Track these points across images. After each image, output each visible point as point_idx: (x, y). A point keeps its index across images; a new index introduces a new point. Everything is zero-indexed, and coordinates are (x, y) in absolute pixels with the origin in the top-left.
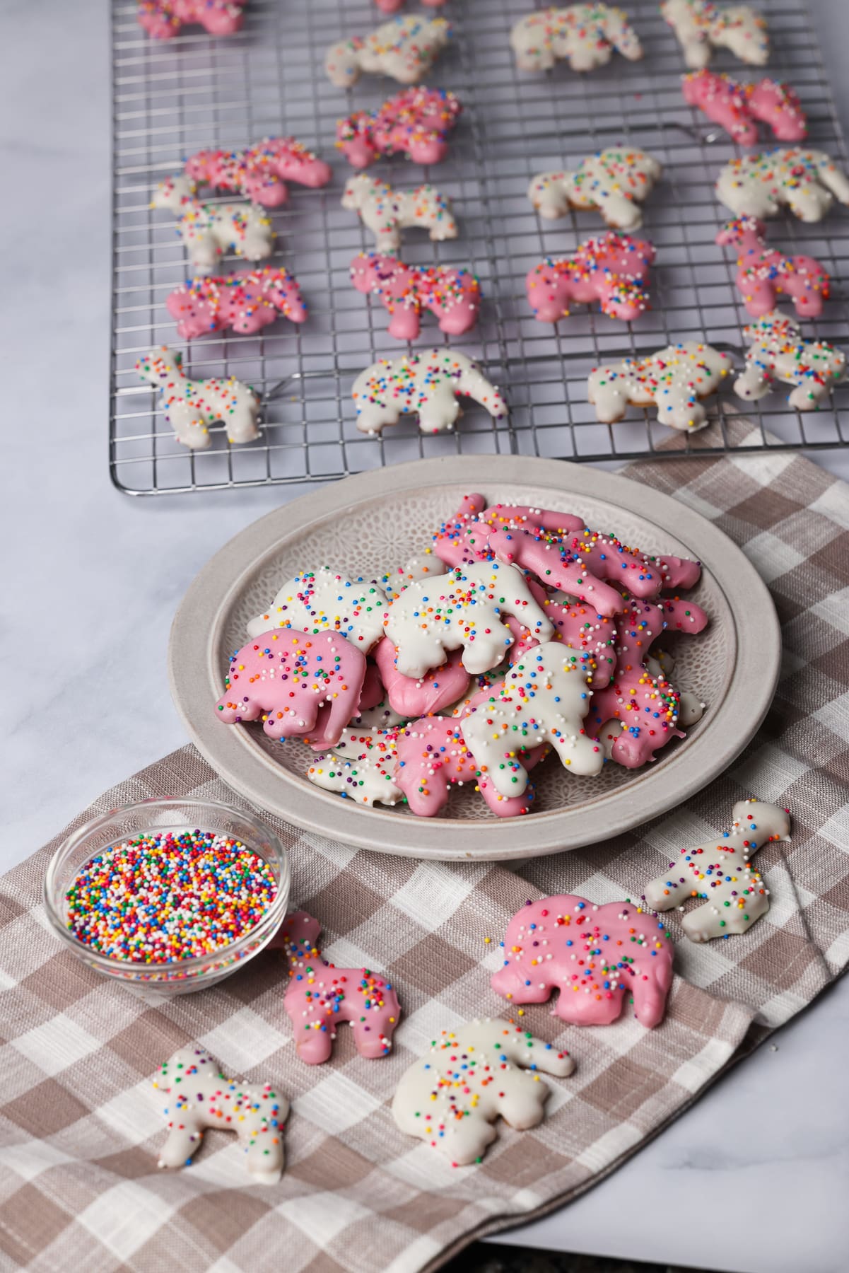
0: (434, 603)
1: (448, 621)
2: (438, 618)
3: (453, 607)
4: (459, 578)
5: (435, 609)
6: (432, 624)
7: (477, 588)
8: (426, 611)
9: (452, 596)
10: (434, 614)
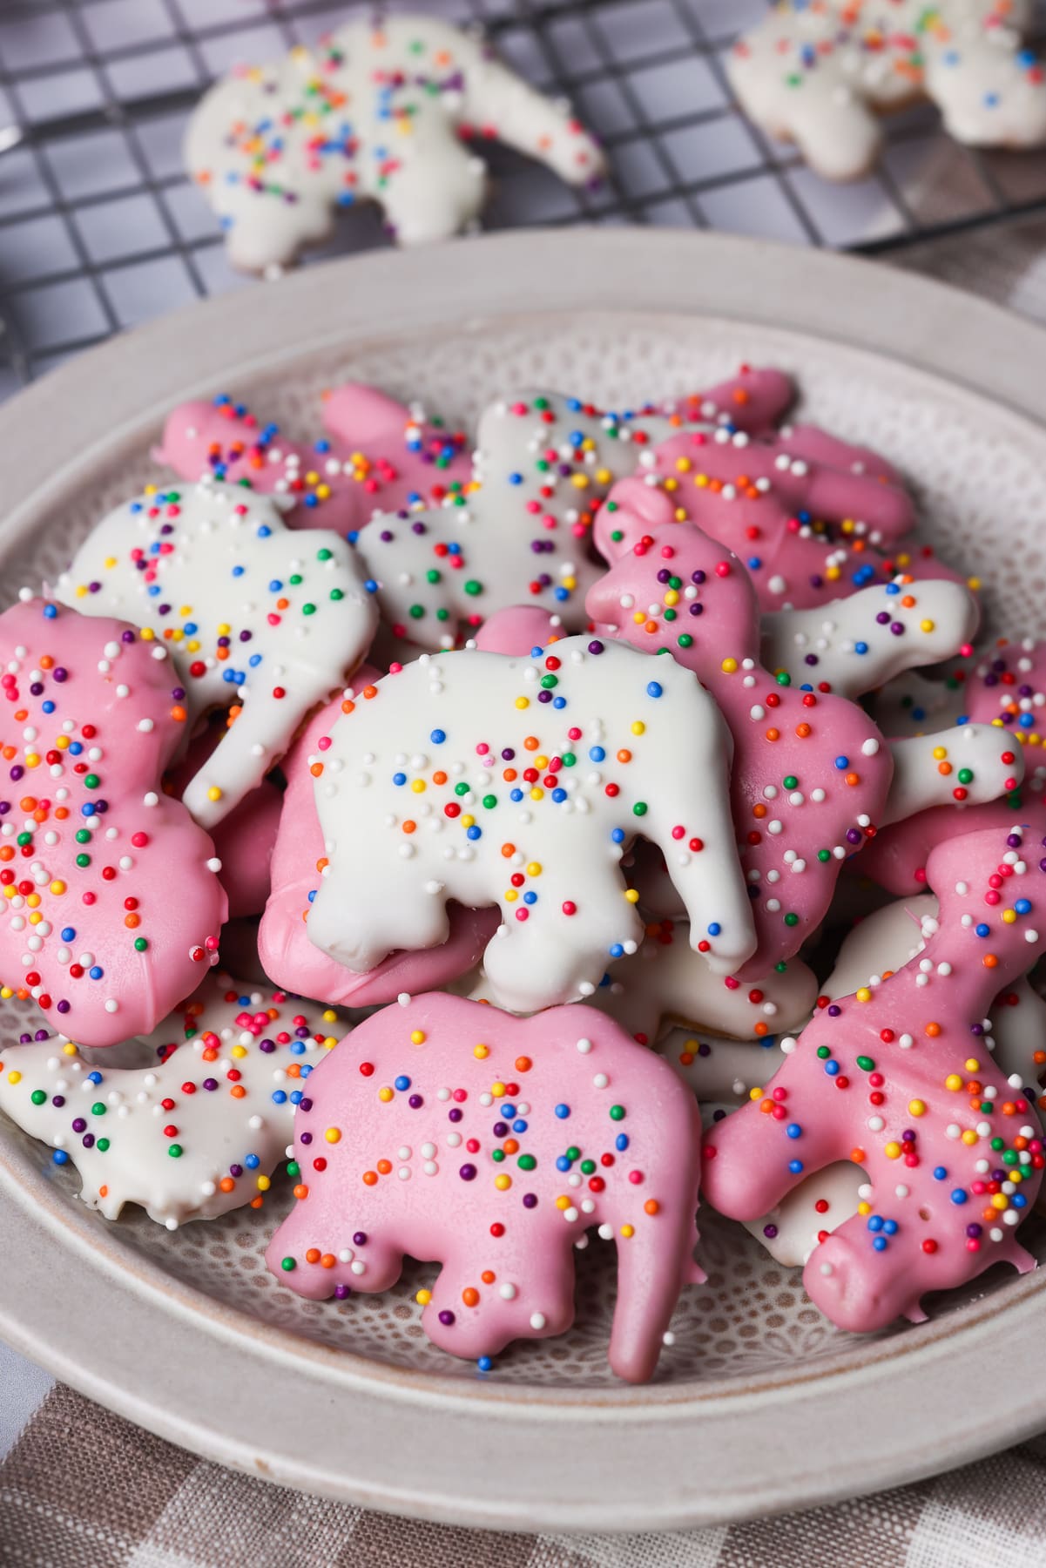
0: (457, 757)
1: (476, 833)
2: (453, 810)
3: (503, 790)
4: (546, 697)
5: (454, 780)
6: (430, 825)
7: (584, 748)
8: (428, 777)
9: (509, 754)
10: (447, 794)
